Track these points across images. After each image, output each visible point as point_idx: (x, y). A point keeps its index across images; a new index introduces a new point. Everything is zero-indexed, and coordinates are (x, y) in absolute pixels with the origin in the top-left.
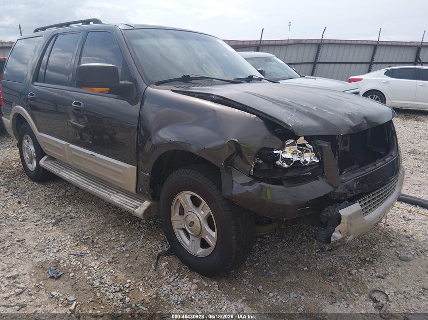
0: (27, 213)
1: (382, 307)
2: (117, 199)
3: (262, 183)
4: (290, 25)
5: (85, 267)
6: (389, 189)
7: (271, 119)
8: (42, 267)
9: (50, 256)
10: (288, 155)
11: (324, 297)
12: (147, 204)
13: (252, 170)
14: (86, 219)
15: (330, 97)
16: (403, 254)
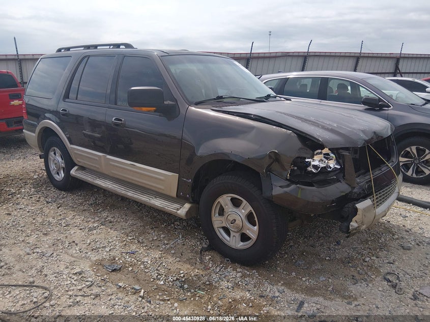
0: (67, 219)
1: (396, 285)
2: (158, 203)
3: (298, 185)
4: (270, 35)
5: (140, 263)
6: (389, 191)
7: (304, 135)
8: (100, 264)
9: (105, 255)
10: (316, 163)
11: (348, 280)
12: (187, 206)
13: (288, 175)
14: (124, 223)
15: (342, 115)
16: (406, 245)
